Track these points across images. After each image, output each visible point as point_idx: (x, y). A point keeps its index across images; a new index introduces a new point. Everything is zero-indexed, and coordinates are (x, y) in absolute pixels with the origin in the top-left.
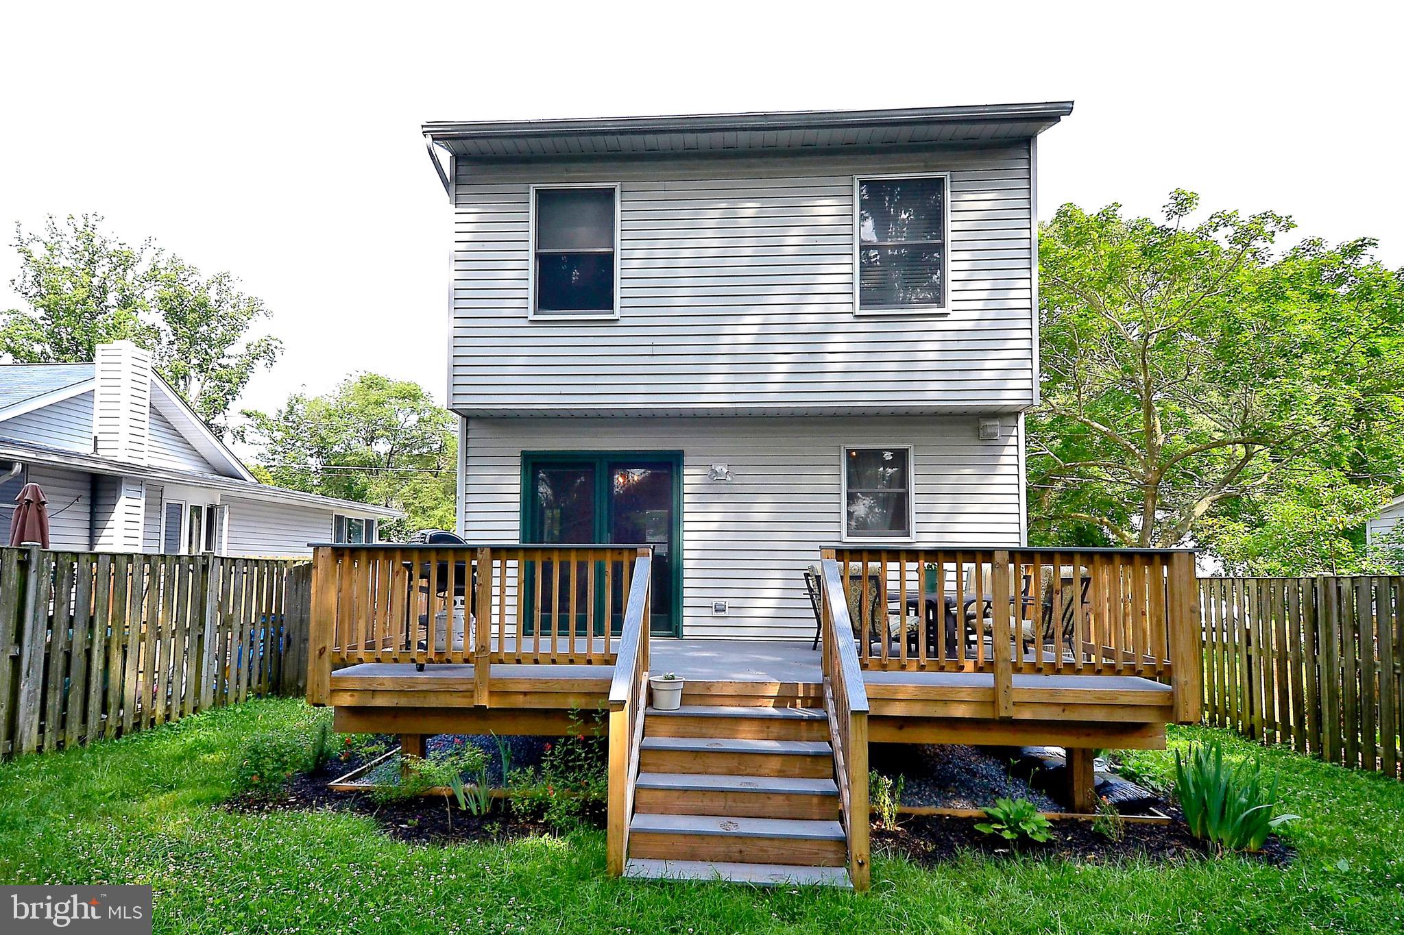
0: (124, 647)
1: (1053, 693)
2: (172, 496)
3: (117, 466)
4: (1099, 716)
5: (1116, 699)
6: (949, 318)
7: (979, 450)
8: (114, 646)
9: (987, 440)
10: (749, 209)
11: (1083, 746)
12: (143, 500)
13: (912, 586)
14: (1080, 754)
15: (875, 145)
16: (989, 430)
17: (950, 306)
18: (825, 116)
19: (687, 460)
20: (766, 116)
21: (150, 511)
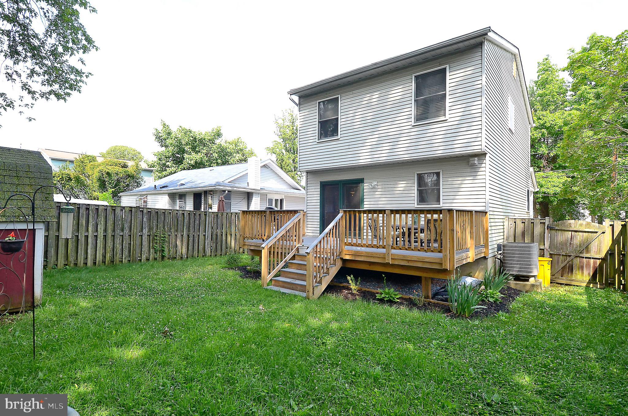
0: (231, 234)
1: (404, 256)
2: (269, 196)
3: (252, 190)
4: (419, 265)
5: (424, 259)
6: (448, 121)
7: (469, 170)
8: (228, 234)
9: (473, 166)
10: (376, 95)
11: (425, 276)
12: (259, 198)
13: (410, 223)
14: (424, 279)
15: (420, 61)
16: (472, 162)
17: (448, 116)
18: (394, 59)
19: (365, 181)
20: (375, 64)
21: (262, 201)
